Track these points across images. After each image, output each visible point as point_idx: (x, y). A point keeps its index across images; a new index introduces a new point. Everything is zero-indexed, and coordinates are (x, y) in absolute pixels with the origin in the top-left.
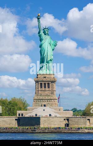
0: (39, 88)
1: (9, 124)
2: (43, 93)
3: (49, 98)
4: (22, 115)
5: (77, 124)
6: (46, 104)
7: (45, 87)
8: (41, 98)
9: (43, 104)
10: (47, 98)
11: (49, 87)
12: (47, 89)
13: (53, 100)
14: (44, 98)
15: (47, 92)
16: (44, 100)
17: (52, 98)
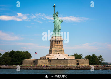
0: (55, 44)
1: (45, 64)
2: (57, 47)
3: (60, 49)
4: (49, 58)
5: (83, 64)
6: (59, 53)
7: (58, 44)
8: (56, 49)
9: (57, 53)
10: (59, 49)
11: (60, 44)
12: (59, 45)
13: (62, 51)
14: (58, 49)
15: (59, 46)
16: (57, 51)
17: (62, 49)
